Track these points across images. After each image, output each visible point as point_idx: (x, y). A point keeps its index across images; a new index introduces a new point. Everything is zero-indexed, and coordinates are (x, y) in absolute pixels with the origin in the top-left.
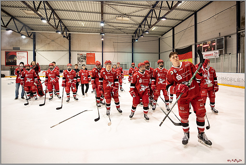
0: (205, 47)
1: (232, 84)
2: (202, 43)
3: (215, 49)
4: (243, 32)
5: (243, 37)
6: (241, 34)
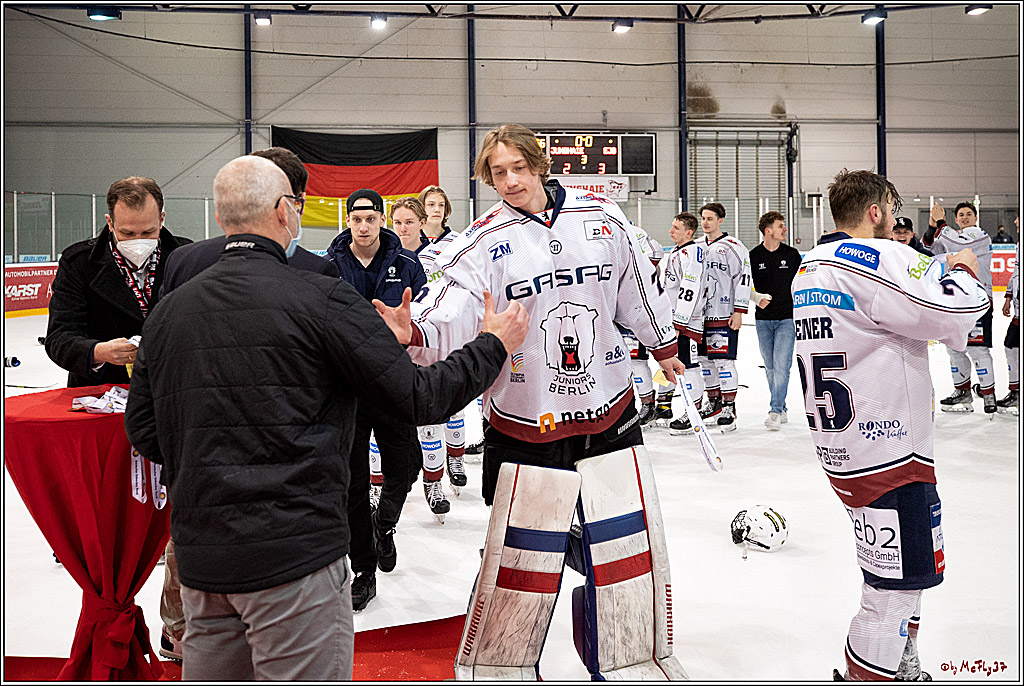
0: (561, 155)
2: (548, 136)
3: (613, 169)
4: (696, 132)
5: (695, 145)
6: (691, 136)
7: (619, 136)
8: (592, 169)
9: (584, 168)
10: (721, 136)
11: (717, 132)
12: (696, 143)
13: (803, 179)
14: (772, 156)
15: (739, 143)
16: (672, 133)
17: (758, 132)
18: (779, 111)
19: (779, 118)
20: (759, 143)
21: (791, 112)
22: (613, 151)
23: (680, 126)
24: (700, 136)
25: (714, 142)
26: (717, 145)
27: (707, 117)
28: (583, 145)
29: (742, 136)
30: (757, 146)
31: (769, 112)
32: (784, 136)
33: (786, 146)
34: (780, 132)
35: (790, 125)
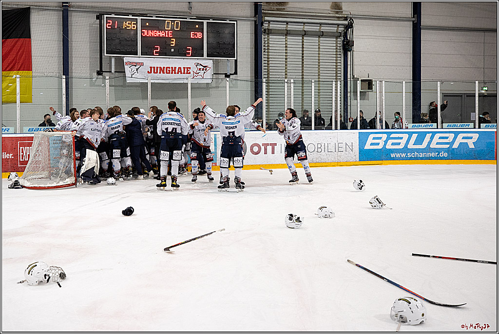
0: (151, 37)
1: (322, 161)
2: (139, 18)
3: (199, 52)
4: (269, 21)
5: (268, 34)
6: (266, 25)
7: (205, 22)
8: (180, 52)
9: (173, 50)
10: (291, 27)
11: (287, 23)
12: (269, 32)
13: (355, 67)
14: (330, 45)
15: (305, 34)
16: (249, 23)
17: (321, 24)
18: (337, 7)
19: (337, 13)
20: (321, 35)
21: (347, 8)
22: (199, 35)
23: (255, 16)
24: (272, 26)
25: (285, 32)
26: (286, 35)
27: (278, 10)
28: (172, 29)
29: (307, 28)
30: (319, 37)
31: (329, 8)
32: (341, 29)
33: (342, 38)
34: (338, 25)
35: (346, 19)
